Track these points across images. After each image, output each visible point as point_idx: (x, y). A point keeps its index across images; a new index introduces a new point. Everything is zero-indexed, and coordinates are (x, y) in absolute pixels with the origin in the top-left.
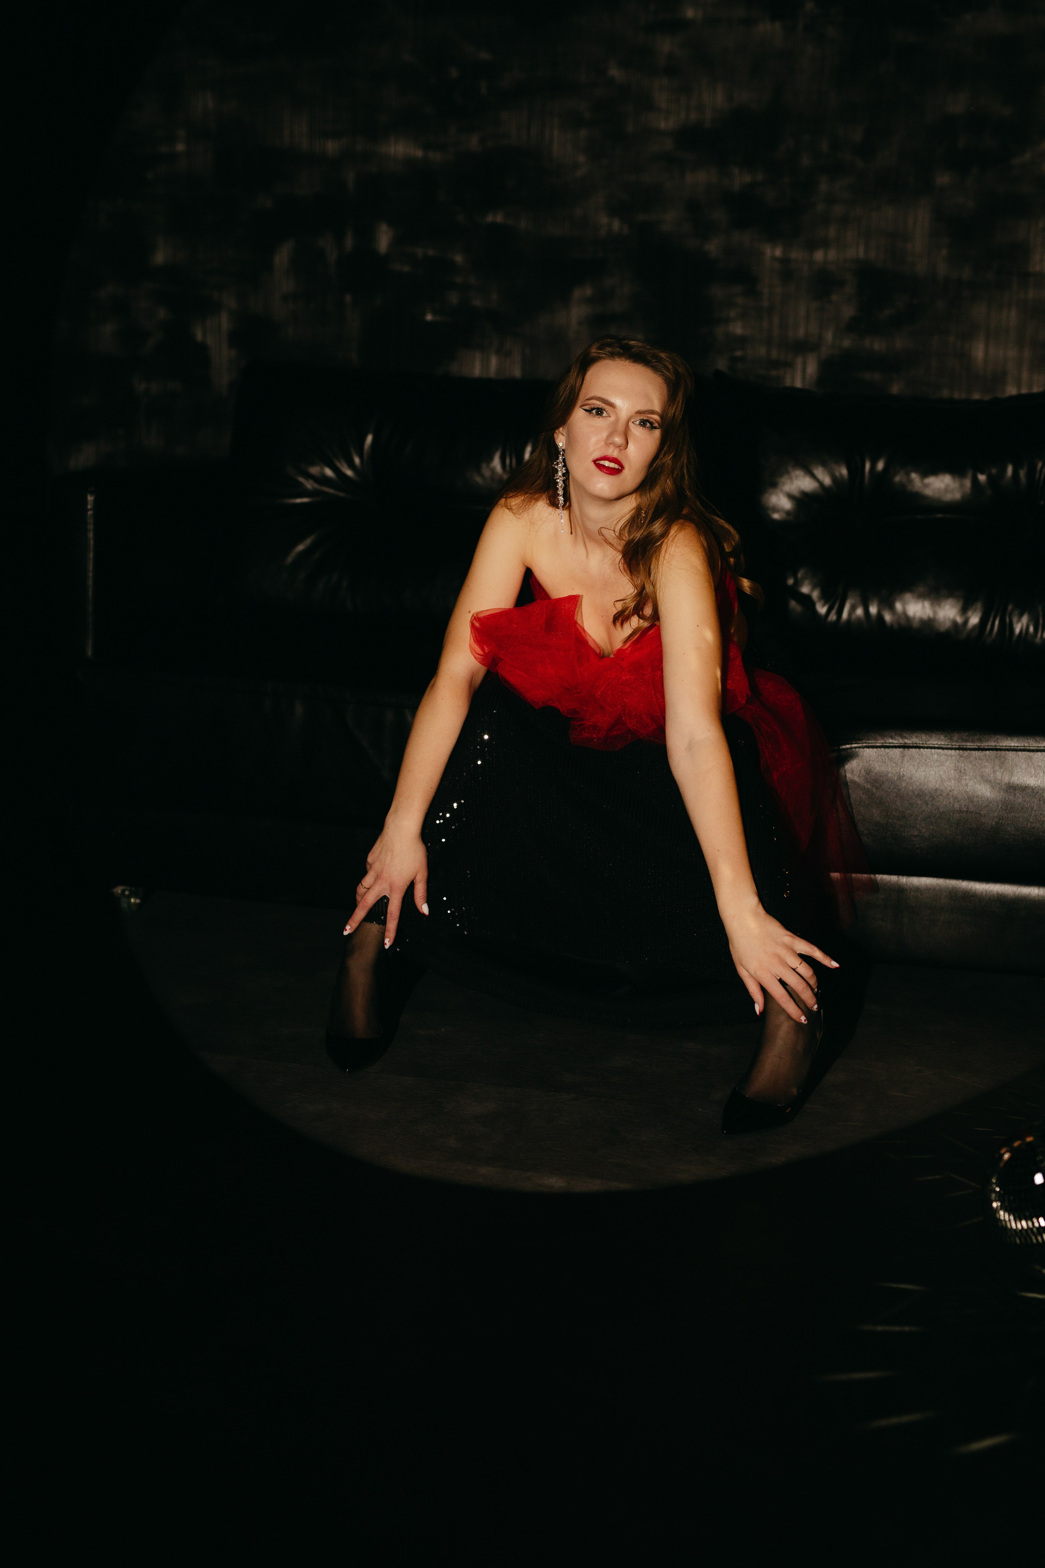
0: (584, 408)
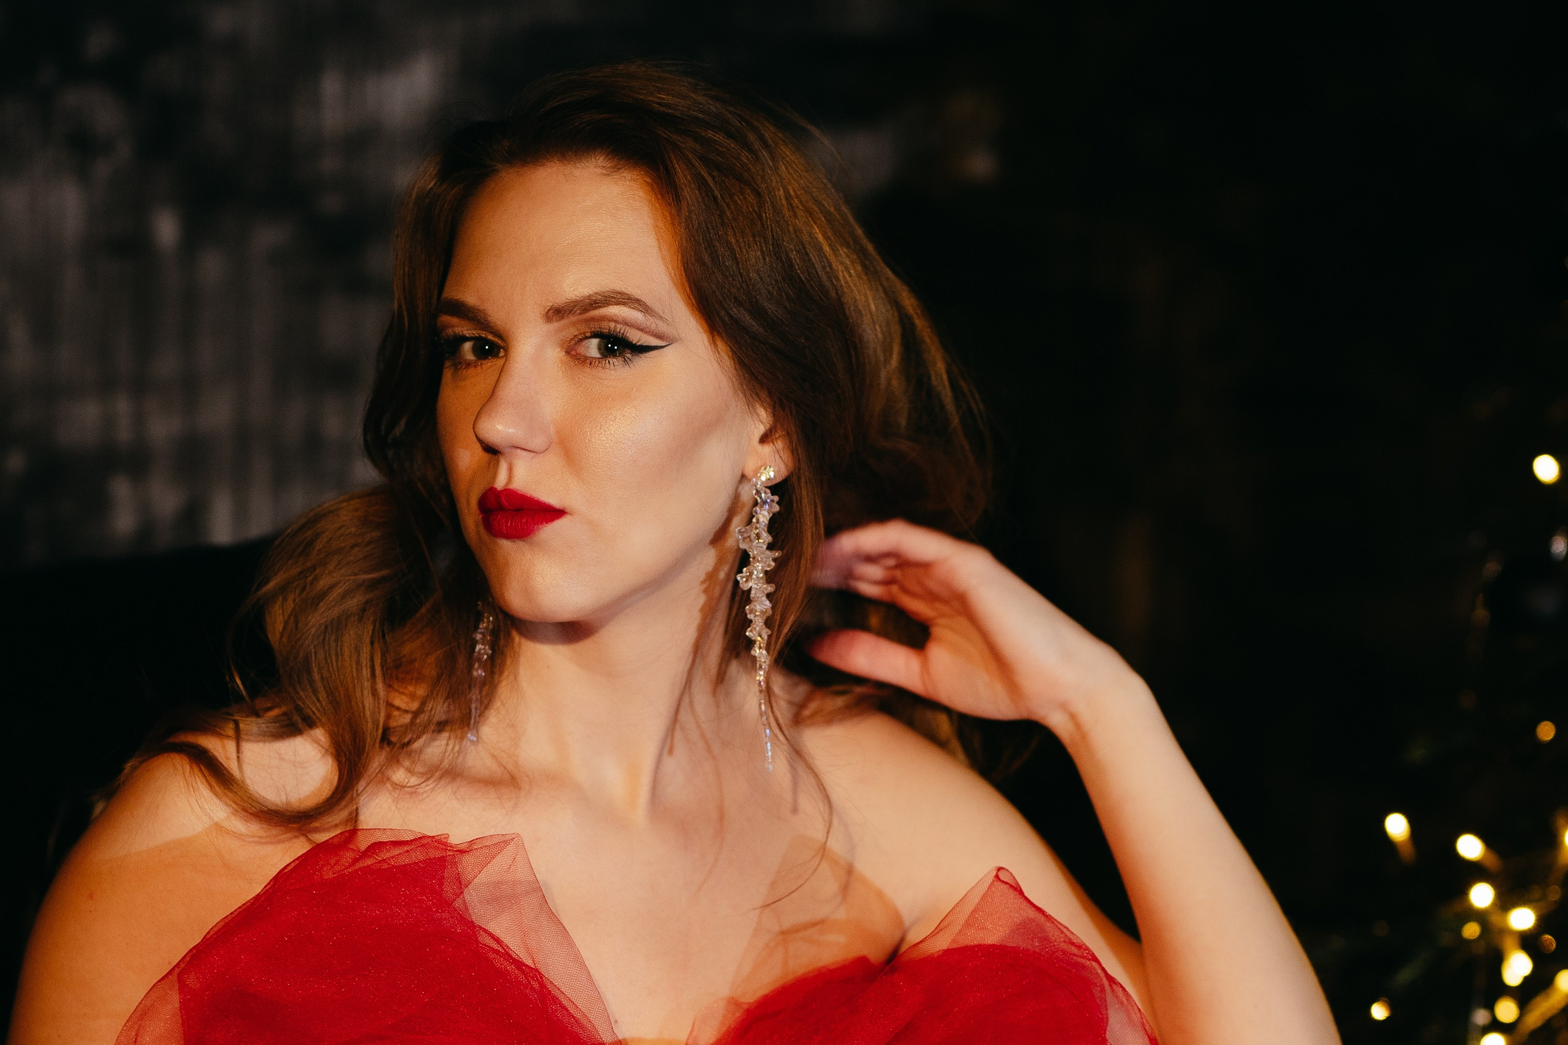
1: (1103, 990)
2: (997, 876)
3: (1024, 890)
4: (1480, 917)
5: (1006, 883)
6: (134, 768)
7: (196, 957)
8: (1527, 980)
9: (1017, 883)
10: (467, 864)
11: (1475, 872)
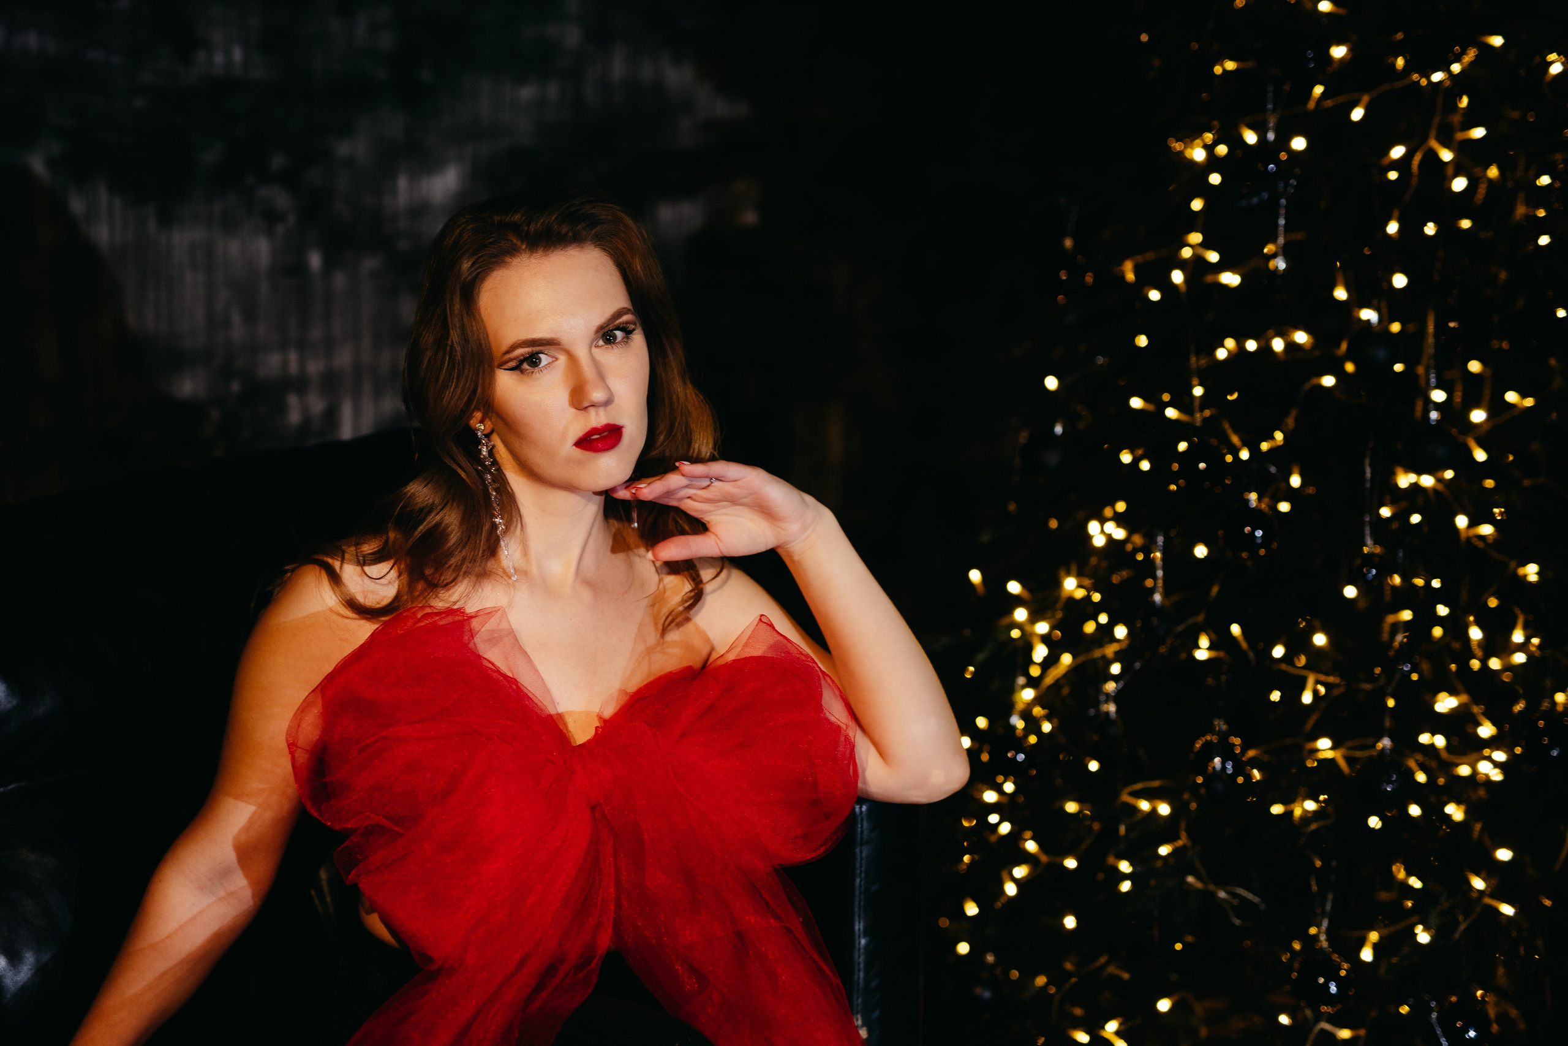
0: (506, 367)
1: (819, 679)
2: (760, 619)
3: (775, 626)
4: (1019, 626)
5: (765, 623)
6: (279, 592)
7: (330, 678)
8: (1045, 658)
9: (771, 623)
10: (475, 623)
11: (1016, 601)
